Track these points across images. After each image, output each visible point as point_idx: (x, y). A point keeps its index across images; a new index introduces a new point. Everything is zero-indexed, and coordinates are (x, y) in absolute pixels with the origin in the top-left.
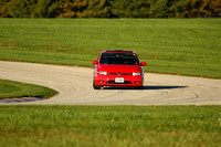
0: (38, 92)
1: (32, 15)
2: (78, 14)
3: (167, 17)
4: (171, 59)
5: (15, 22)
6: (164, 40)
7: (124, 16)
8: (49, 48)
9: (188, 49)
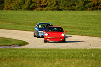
0: (20, 43)
1: (23, 9)
2: (43, 8)
3: (84, 10)
4: (83, 29)
5: (14, 12)
6: (80, 20)
7: (64, 9)
8: (28, 24)
9: (91, 24)
